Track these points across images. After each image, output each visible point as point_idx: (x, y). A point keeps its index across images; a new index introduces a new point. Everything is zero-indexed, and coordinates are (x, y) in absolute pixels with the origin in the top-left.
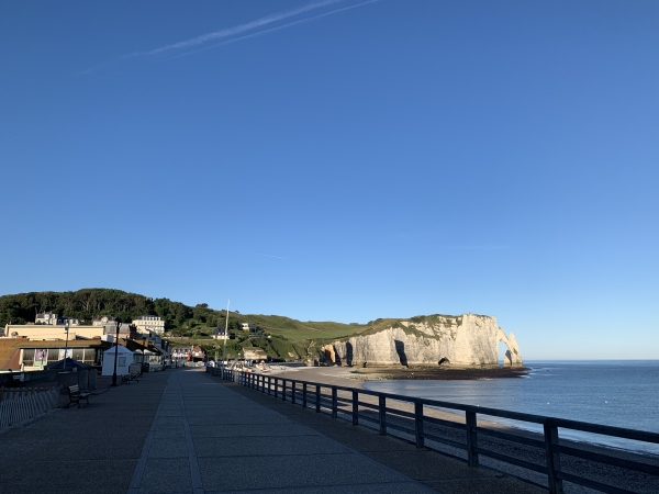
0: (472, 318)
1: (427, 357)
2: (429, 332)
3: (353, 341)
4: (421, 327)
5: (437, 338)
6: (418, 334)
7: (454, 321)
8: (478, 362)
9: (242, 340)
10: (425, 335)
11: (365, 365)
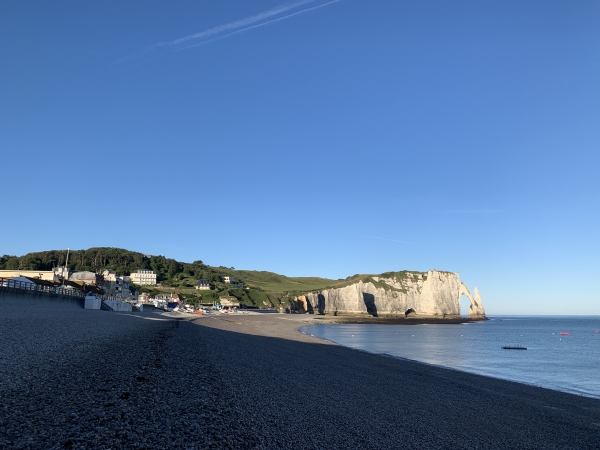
0: (436, 274)
1: (395, 308)
2: (397, 286)
3: (325, 293)
4: (389, 282)
5: (405, 291)
6: (387, 287)
7: (420, 277)
8: (440, 313)
9: (220, 290)
10: (393, 289)
11: (335, 314)
